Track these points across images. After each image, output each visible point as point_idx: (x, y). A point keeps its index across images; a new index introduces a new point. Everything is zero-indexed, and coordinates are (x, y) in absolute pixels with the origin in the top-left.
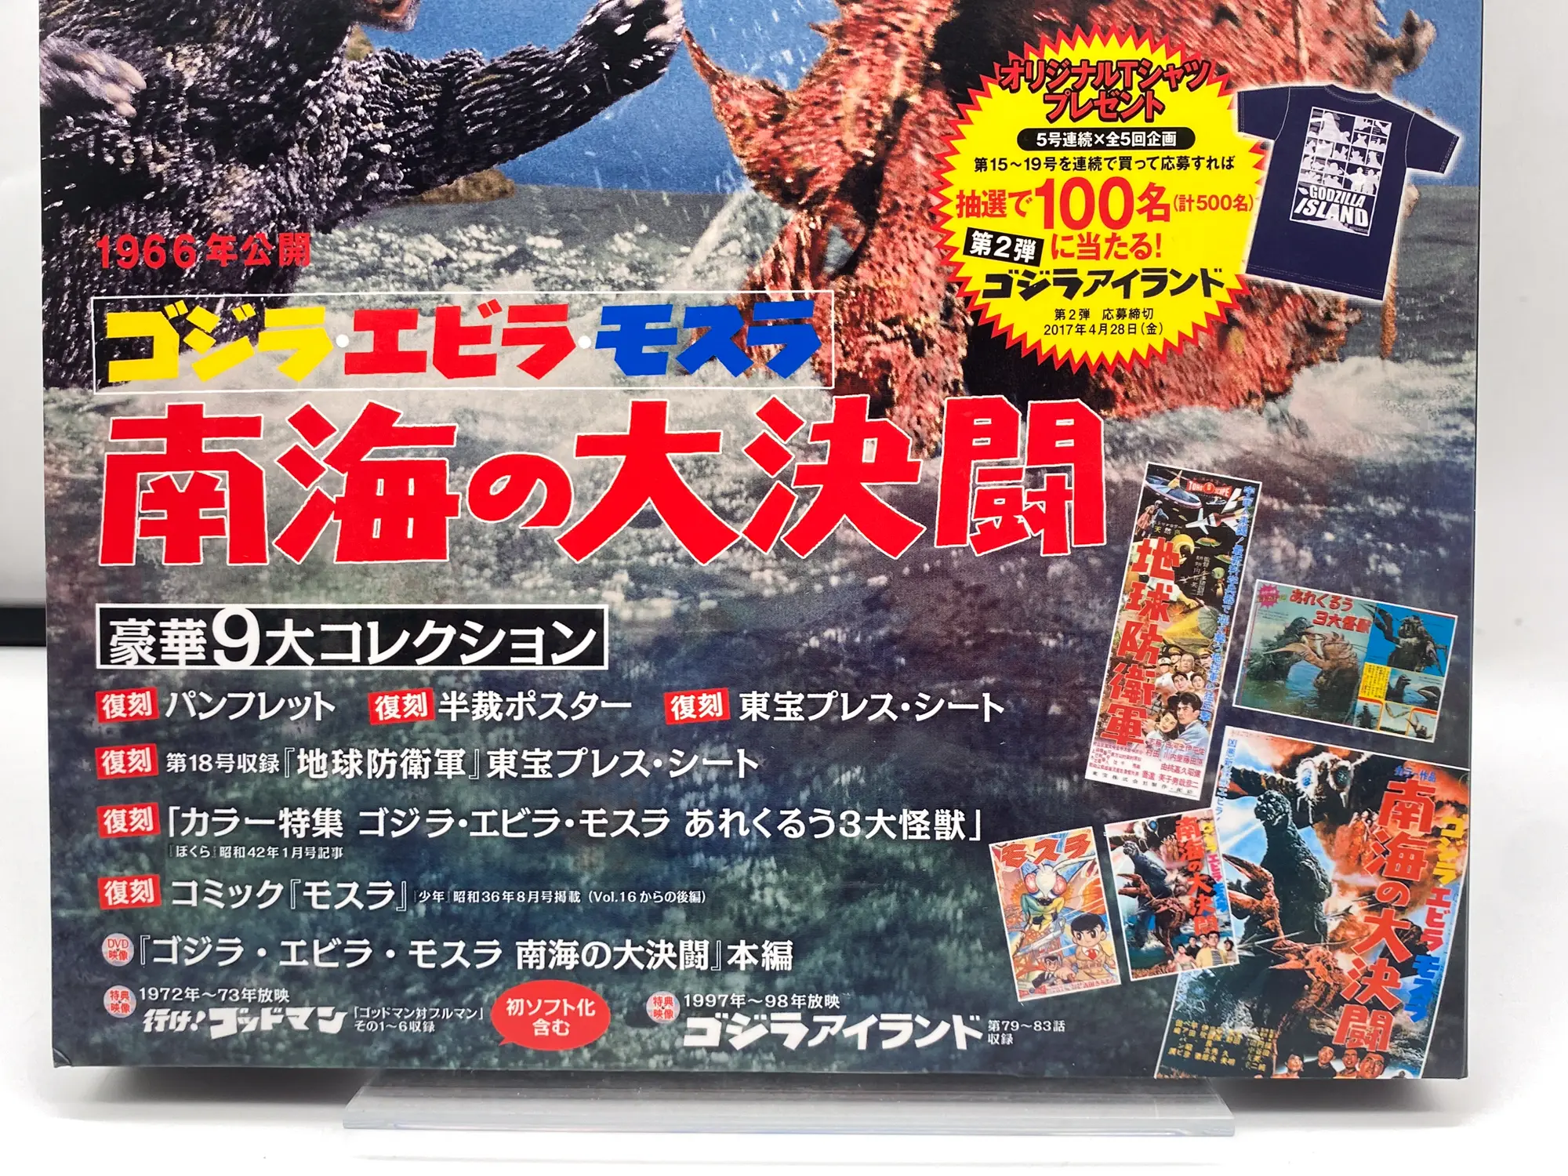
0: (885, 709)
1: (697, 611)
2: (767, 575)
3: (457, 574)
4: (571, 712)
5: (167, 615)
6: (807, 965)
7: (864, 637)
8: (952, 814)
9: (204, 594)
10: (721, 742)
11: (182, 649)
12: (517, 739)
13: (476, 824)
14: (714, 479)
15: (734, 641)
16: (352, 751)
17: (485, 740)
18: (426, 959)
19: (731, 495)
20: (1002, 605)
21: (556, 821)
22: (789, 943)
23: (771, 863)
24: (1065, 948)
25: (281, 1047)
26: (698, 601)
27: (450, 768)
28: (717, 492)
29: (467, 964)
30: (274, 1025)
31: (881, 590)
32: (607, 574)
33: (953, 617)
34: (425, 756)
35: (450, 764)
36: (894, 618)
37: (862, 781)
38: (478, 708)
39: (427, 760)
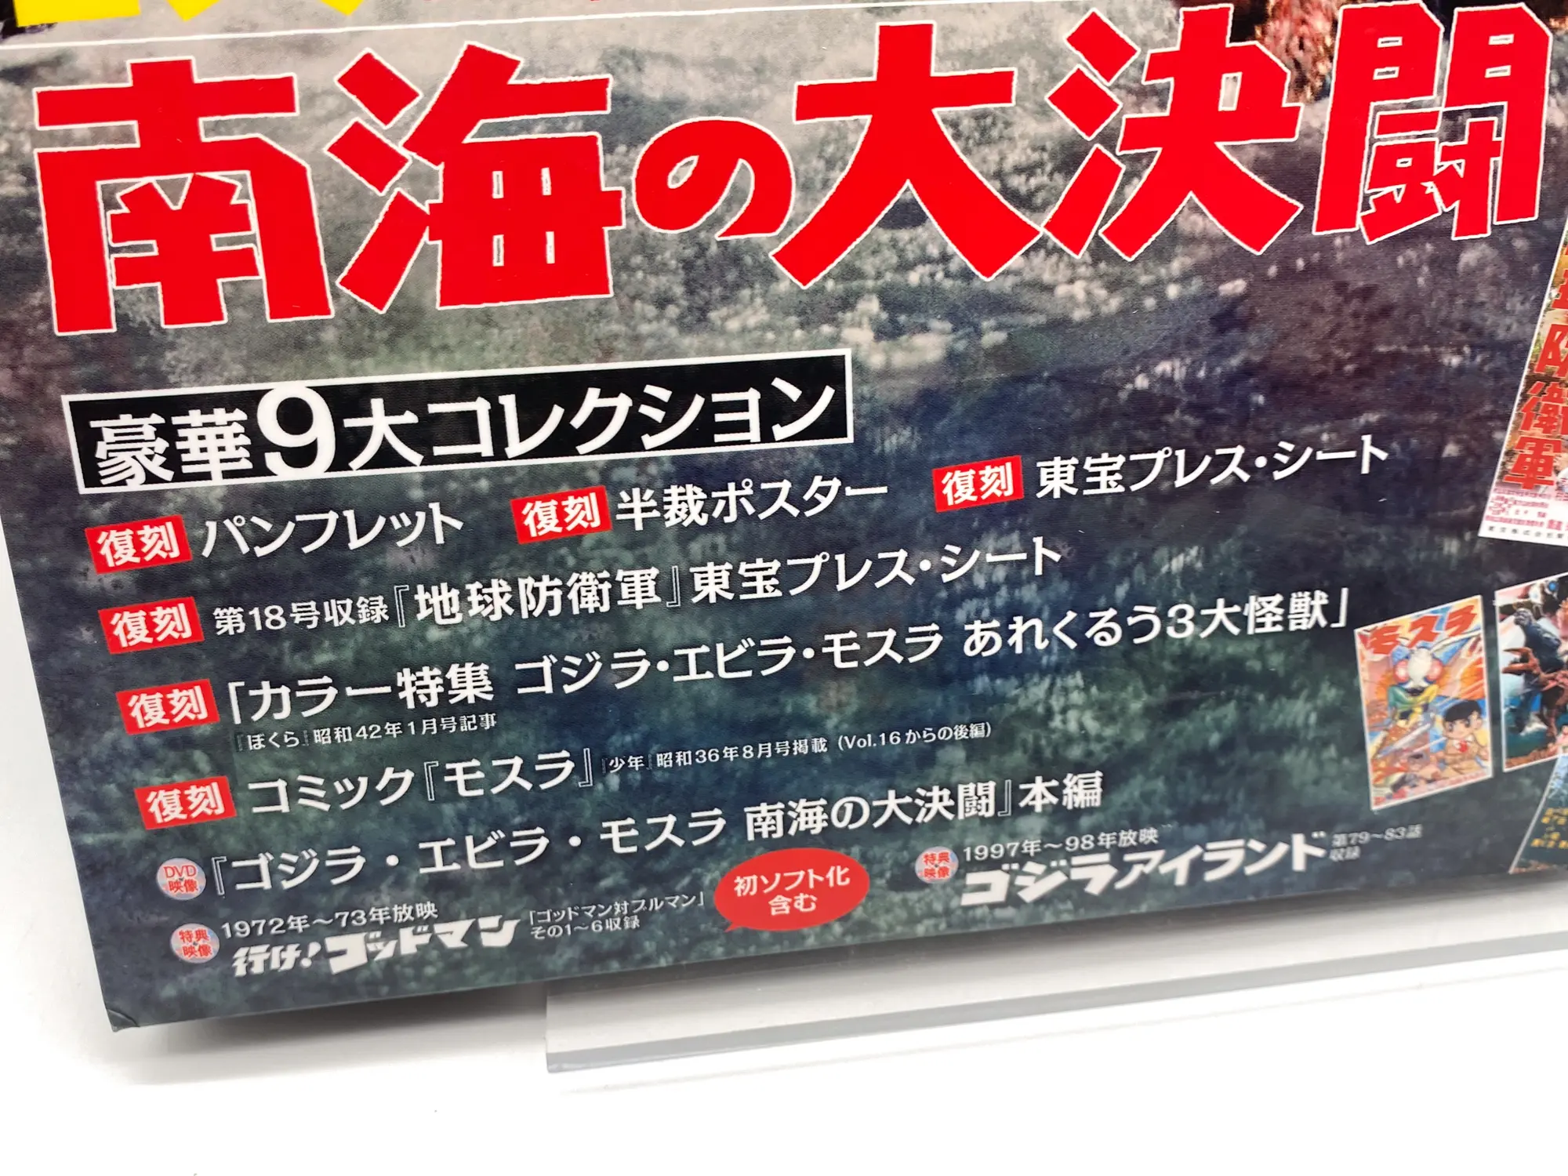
0: (1233, 467)
1: (979, 348)
2: (1079, 289)
3: (627, 316)
4: (803, 506)
5: (182, 405)
6: (1119, 798)
7: (1210, 370)
8: (1312, 597)
9: (237, 370)
10: (1010, 531)
11: (214, 456)
12: (730, 547)
13: (681, 664)
14: (1005, 145)
15: (1031, 389)
16: (494, 582)
17: (685, 552)
18: (624, 842)
19: (1029, 170)
20: (1396, 313)
21: (790, 652)
22: (1098, 774)
23: (1077, 679)
24: (1433, 744)
25: (430, 971)
26: (979, 333)
27: (638, 594)
28: (1008, 166)
29: (680, 842)
30: (418, 947)
31: (1238, 300)
32: (847, 302)
33: (1332, 333)
34: (602, 581)
35: (638, 590)
36: (1253, 339)
37: (1199, 565)
38: (672, 510)
39: (606, 587)
